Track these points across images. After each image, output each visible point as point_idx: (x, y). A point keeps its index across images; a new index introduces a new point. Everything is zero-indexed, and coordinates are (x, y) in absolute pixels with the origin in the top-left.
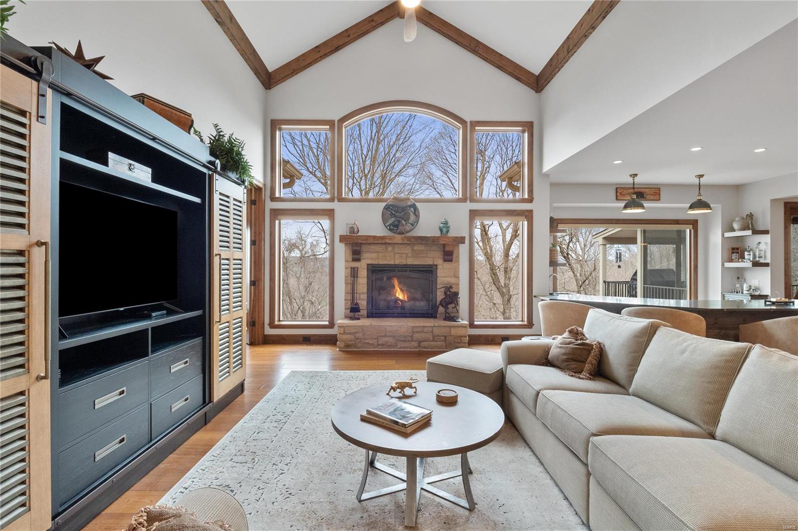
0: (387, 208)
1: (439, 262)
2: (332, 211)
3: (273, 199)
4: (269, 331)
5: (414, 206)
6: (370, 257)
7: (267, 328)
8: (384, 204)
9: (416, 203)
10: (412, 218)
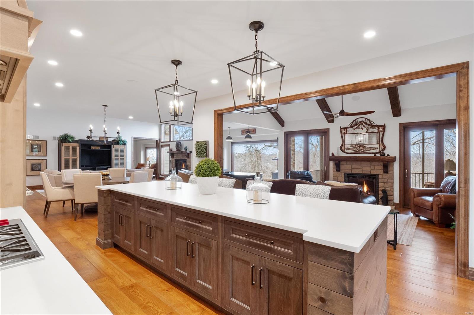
0: (176, 143)
1: (187, 158)
2: (170, 145)
3: (161, 142)
4: (160, 176)
5: (180, 143)
6: (175, 157)
7: (160, 175)
8: (176, 142)
9: (181, 142)
10: (180, 146)
